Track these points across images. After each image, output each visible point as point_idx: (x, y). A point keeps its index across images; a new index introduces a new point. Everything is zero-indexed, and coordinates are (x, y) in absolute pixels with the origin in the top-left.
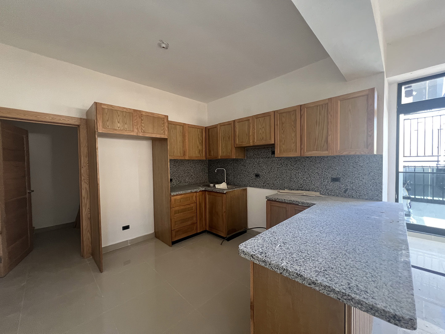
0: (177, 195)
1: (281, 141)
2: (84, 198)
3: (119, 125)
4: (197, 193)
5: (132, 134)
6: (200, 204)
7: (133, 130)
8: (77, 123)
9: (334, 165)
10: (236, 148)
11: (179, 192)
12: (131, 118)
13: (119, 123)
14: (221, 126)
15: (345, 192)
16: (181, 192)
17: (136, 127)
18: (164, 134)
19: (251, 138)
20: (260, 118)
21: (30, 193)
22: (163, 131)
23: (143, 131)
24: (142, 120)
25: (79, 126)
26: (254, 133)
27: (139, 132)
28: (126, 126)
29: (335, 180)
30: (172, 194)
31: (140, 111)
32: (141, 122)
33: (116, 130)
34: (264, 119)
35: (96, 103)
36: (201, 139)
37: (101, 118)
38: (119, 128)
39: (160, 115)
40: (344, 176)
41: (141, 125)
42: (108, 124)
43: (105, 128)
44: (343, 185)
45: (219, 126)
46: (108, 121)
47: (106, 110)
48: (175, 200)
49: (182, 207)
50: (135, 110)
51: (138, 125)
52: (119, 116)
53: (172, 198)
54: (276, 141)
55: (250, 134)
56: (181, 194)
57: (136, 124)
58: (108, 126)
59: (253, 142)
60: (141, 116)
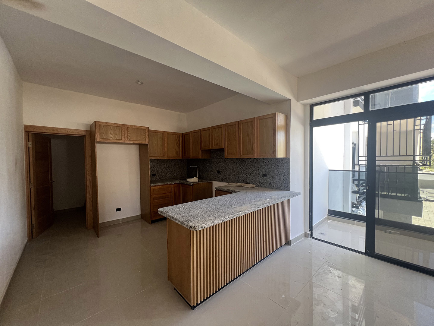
0: (156, 186)
1: (228, 147)
2: (88, 186)
3: (111, 136)
4: (173, 185)
5: (121, 142)
6: (175, 193)
7: (122, 138)
8: (83, 134)
9: (264, 165)
10: (201, 150)
11: (157, 184)
12: (120, 130)
13: (111, 134)
14: (192, 133)
15: (270, 184)
16: (159, 184)
17: (124, 137)
18: (146, 141)
19: (211, 143)
20: (216, 128)
21: (52, 183)
22: (145, 138)
23: (129, 139)
24: (129, 132)
25: (85, 136)
26: (212, 140)
27: (126, 140)
28: (116, 136)
29: (265, 175)
30: (152, 185)
31: (127, 125)
32: (128, 133)
33: (109, 139)
34: (218, 129)
35: (95, 122)
36: (178, 143)
37: (99, 132)
38: (111, 138)
39: (142, 128)
40: (269, 173)
41: (128, 135)
42: (104, 135)
43: (101, 139)
44: (269, 180)
45: (190, 133)
46: (103, 133)
47: (102, 126)
48: (154, 190)
49: (160, 195)
50: (123, 125)
51: (125, 135)
52: (111, 129)
53: (152, 188)
54: (225, 147)
55: (210, 141)
56: (159, 186)
57: (124, 135)
58: (104, 137)
59: (212, 146)
60: (128, 129)
